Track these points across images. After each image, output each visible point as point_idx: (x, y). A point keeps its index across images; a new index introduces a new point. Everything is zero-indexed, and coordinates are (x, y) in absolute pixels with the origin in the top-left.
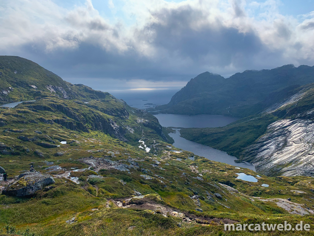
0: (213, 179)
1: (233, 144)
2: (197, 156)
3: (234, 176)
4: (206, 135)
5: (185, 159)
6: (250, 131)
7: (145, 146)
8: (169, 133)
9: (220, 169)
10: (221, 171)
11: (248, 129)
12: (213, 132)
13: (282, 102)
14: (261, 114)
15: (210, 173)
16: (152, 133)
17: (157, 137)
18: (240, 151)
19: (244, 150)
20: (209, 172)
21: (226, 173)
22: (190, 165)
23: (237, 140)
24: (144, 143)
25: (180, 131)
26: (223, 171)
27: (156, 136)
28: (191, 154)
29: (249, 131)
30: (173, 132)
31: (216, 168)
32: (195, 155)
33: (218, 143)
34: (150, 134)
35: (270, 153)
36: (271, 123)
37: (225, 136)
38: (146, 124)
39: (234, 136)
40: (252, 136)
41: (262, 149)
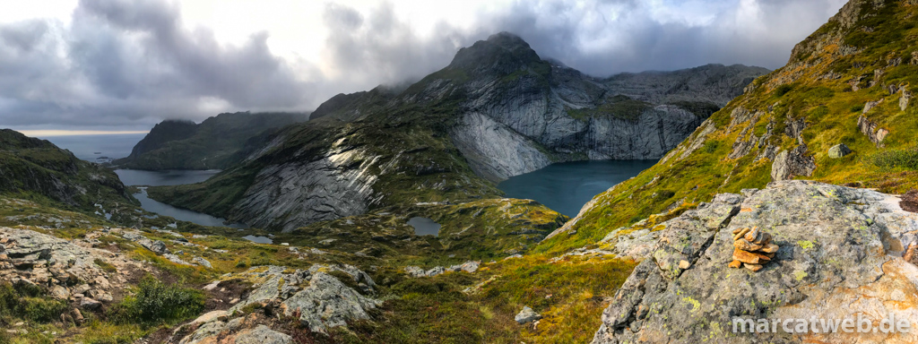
1: (218, 202)
2: (180, 221)
4: (182, 195)
5: (163, 226)
6: (235, 183)
7: (104, 211)
8: (134, 193)
11: (233, 181)
14: (246, 161)
16: (112, 193)
17: (119, 199)
19: (232, 207)
23: (222, 197)
24: (101, 207)
27: (118, 197)
28: (171, 220)
30: (138, 191)
32: (177, 220)
34: (110, 195)
35: (264, 205)
36: (259, 170)
37: (207, 193)
38: (103, 181)
39: (217, 193)
40: (239, 189)
41: (254, 202)
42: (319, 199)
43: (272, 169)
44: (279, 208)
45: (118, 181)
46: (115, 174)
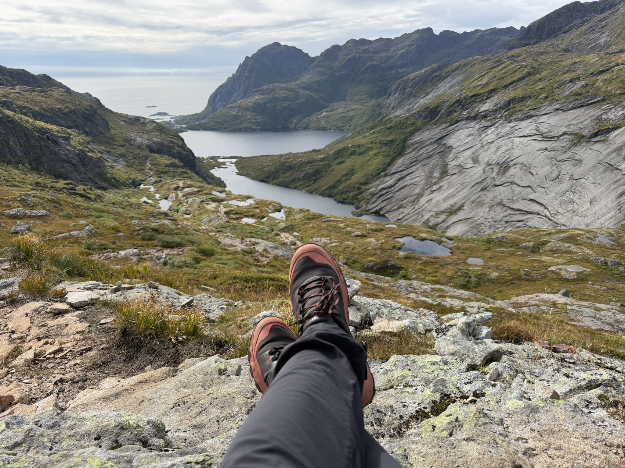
0: (347, 259)
1: (346, 180)
2: (290, 208)
3: (394, 247)
4: (290, 168)
5: (263, 217)
8: (213, 168)
9: (354, 232)
10: (357, 236)
11: (370, 149)
12: (304, 160)
13: (424, 96)
14: (390, 118)
15: (334, 244)
16: (173, 165)
17: (186, 175)
18: (360, 193)
19: (366, 190)
20: (331, 243)
21: (373, 240)
22: (280, 231)
23: (351, 172)
25: (236, 164)
26: (363, 236)
27: (185, 172)
28: (274, 206)
29: (373, 153)
30: (220, 165)
31: (344, 230)
32: (284, 207)
33: (316, 180)
34: (167, 169)
35: (417, 191)
36: (412, 133)
37: (328, 166)
38: (156, 147)
40: (379, 161)
41: (401, 184)
42: (519, 189)
43: (436, 131)
44: (442, 197)
45: (183, 147)
46: (179, 138)
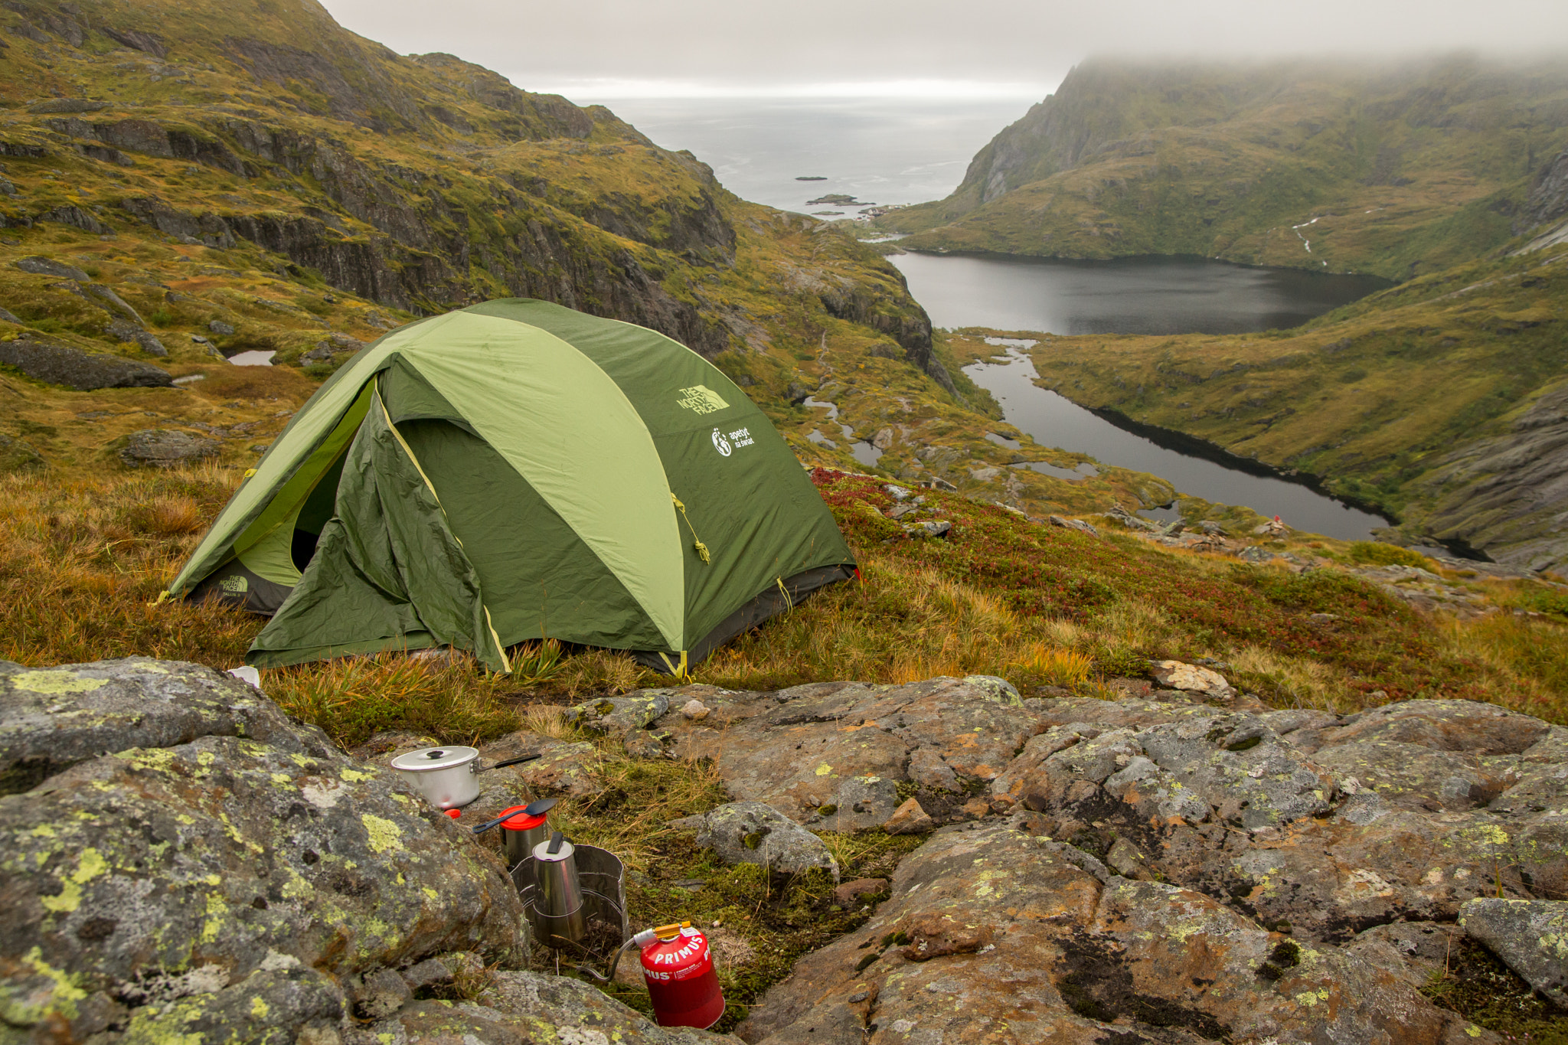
1: (1365, 431)
2: (1196, 501)
8: (970, 361)
11: (1457, 342)
12: (1241, 358)
14: (1536, 250)
16: (882, 351)
17: (913, 381)
18: (1409, 477)
23: (1384, 409)
25: (1034, 354)
28: (1159, 494)
29: (1464, 356)
30: (992, 356)
32: (1183, 498)
33: (1269, 422)
34: (869, 360)
37: (1314, 383)
38: (840, 301)
39: (1366, 385)
41: (1550, 462)
45: (906, 302)
46: (891, 271)
